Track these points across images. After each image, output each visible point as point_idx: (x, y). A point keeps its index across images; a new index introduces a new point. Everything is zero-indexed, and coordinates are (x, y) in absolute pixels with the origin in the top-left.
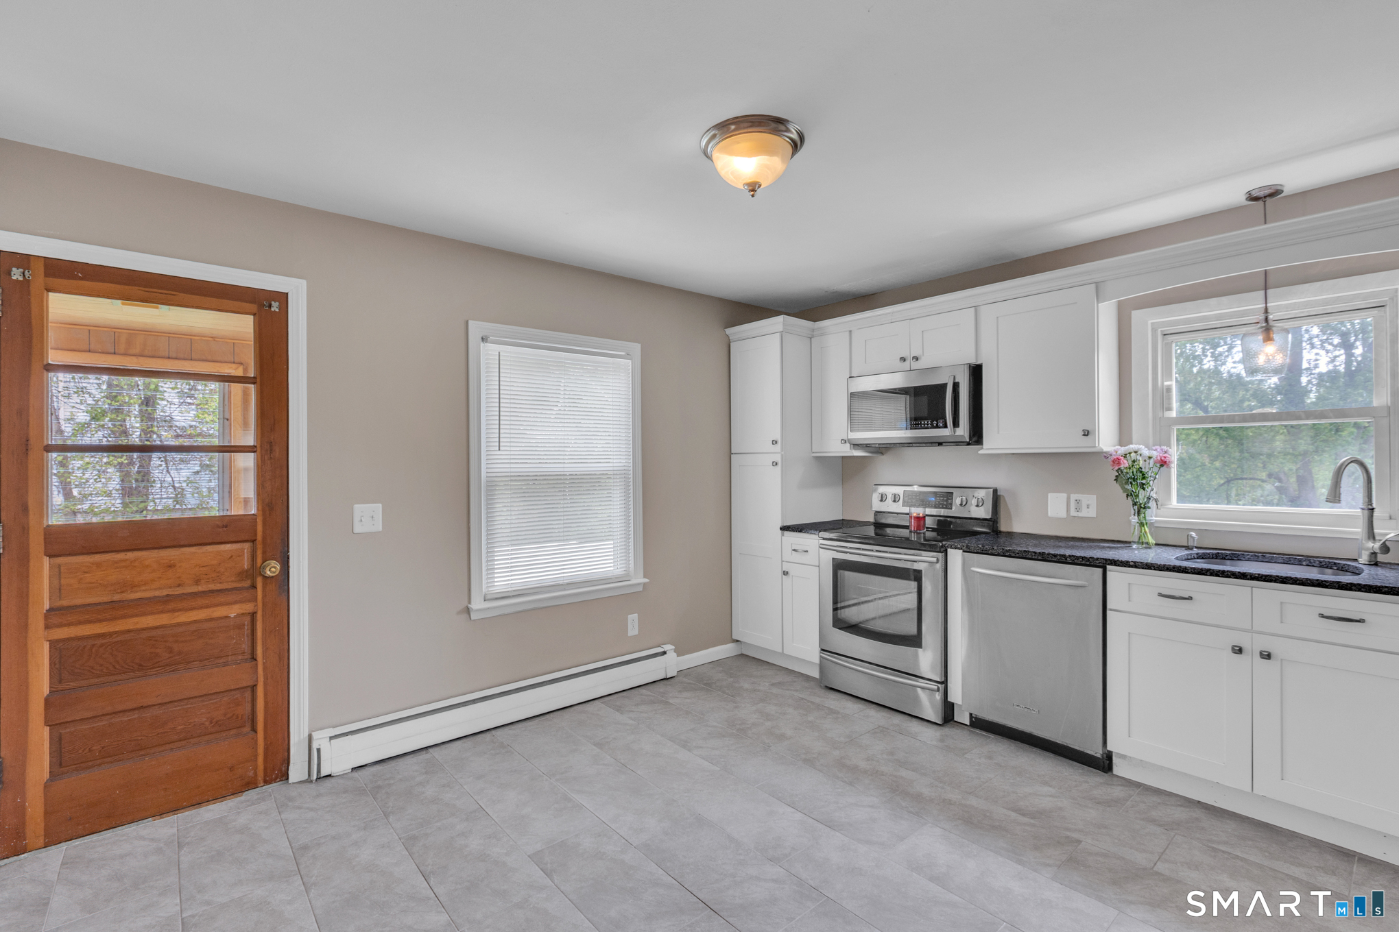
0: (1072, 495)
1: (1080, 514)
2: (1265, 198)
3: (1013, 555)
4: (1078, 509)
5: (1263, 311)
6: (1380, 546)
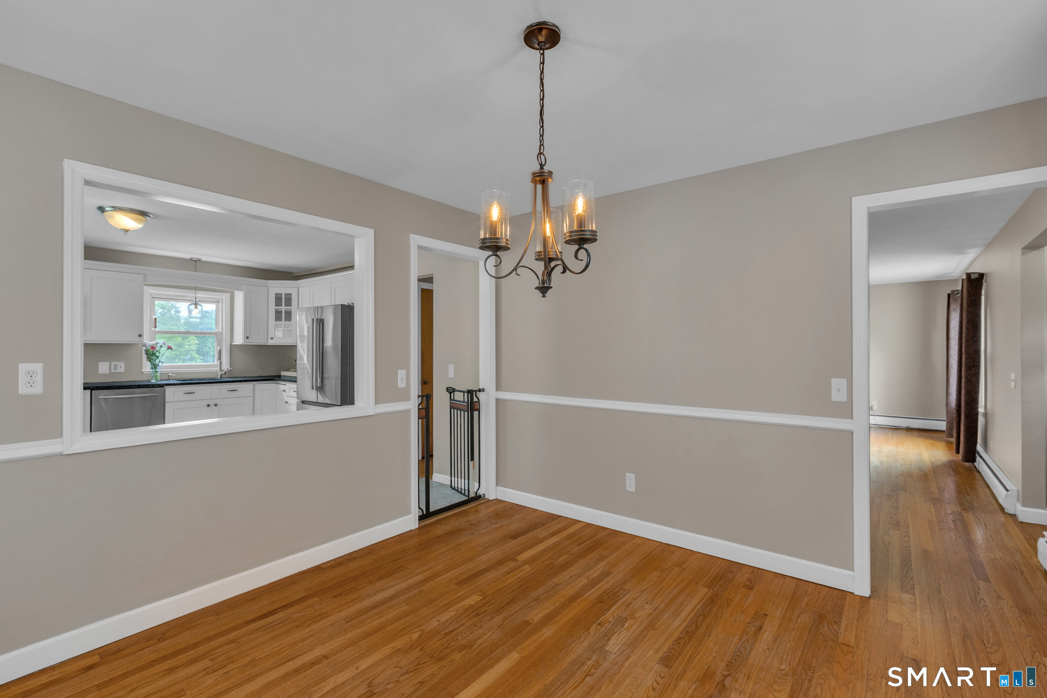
0: (112, 363)
1: (117, 371)
2: (195, 261)
4: (115, 369)
5: (193, 297)
6: (224, 372)
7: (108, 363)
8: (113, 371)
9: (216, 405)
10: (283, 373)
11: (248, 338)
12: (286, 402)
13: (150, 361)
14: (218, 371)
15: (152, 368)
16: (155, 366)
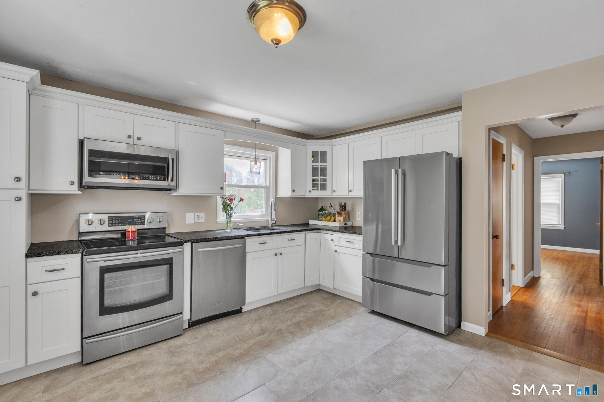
0: (196, 213)
1: (199, 221)
2: (255, 122)
3: (217, 239)
4: (198, 219)
5: (255, 155)
6: (275, 222)
7: (193, 213)
8: (196, 221)
9: (281, 254)
10: (311, 222)
11: (294, 191)
12: (336, 251)
13: (226, 212)
14: (270, 220)
15: (227, 219)
16: (229, 217)
